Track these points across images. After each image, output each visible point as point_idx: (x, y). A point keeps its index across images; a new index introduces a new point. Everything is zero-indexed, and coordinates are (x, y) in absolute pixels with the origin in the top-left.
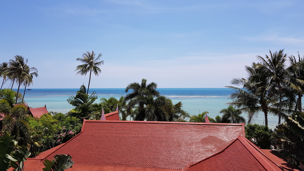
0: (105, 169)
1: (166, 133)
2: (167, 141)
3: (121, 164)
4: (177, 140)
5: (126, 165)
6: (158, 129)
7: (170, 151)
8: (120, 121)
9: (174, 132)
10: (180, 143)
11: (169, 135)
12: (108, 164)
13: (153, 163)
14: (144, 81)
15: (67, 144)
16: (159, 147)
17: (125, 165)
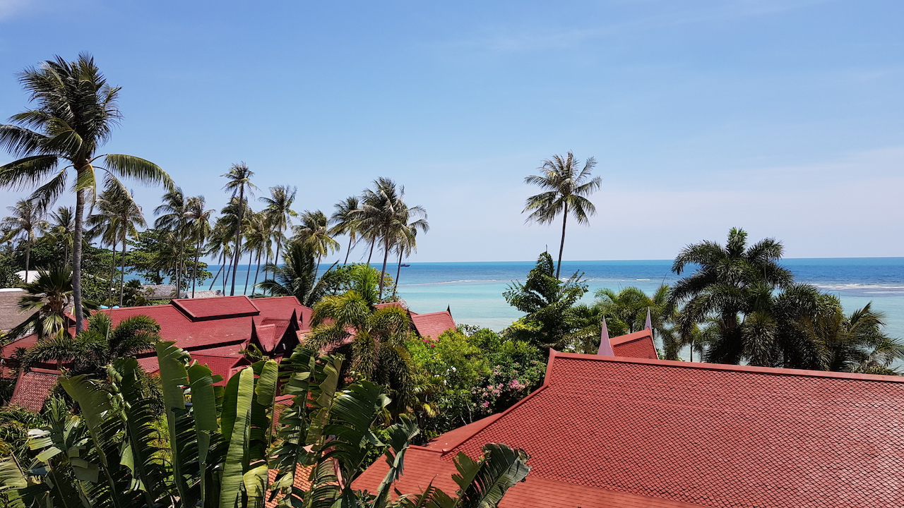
0: (616, 501)
1: (819, 410)
2: (823, 434)
3: (664, 493)
4: (862, 434)
5: (684, 497)
6: (792, 395)
7: (835, 471)
8: (658, 362)
9: (851, 408)
10: (872, 445)
11: (831, 415)
12: (625, 488)
13: (774, 501)
14: (737, 238)
15: (508, 415)
16: (795, 452)
17: (678, 496)
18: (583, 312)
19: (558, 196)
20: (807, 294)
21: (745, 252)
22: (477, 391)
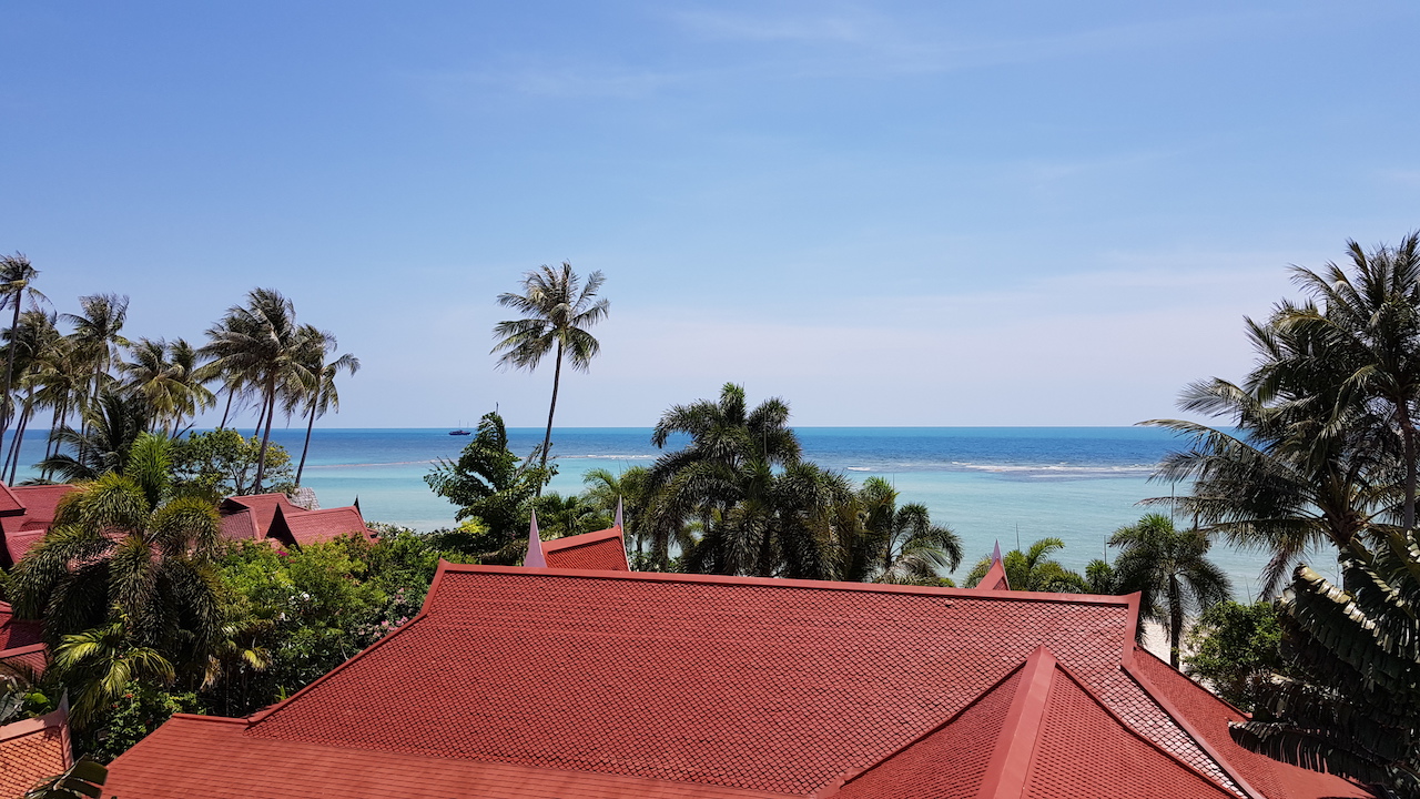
0: (485, 777)
1: (771, 631)
2: (769, 665)
3: (555, 761)
4: (814, 662)
5: (578, 763)
6: (742, 613)
7: (772, 713)
9: (809, 628)
10: (823, 676)
11: (783, 638)
12: (502, 756)
13: (691, 760)
14: (735, 397)
15: (359, 662)
16: (730, 690)
17: (571, 762)
18: (553, 504)
19: (548, 328)
20: (806, 475)
21: (747, 417)
22: (365, 630)
